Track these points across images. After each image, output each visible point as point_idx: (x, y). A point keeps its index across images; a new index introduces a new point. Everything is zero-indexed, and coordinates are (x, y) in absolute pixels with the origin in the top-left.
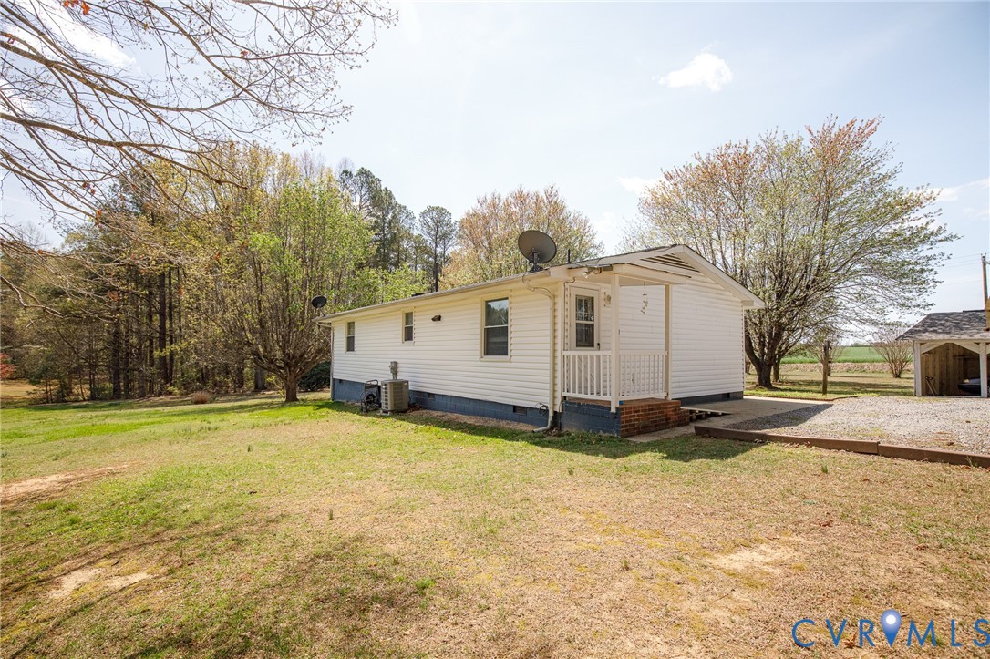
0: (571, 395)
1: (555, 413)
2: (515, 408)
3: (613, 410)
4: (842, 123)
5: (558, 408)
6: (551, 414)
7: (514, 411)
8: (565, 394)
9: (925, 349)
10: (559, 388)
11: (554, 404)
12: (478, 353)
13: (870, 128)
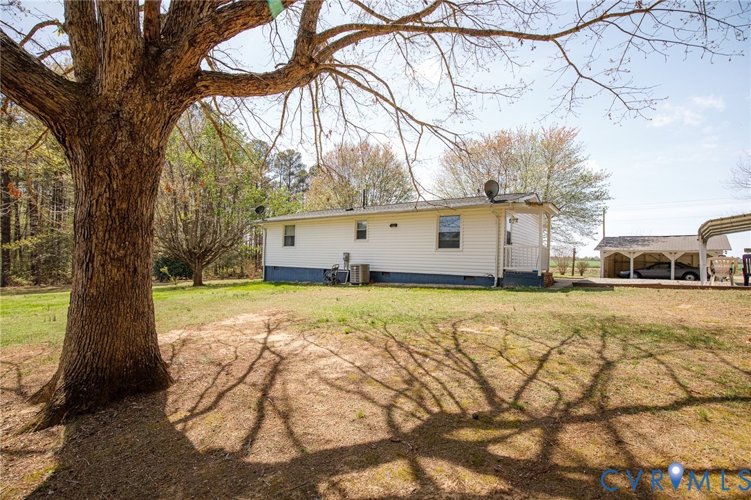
0: (509, 268)
1: (498, 278)
2: (465, 277)
3: (539, 274)
4: (560, 127)
5: (501, 276)
6: (496, 279)
7: (465, 279)
8: (505, 268)
9: (606, 255)
10: (501, 265)
11: (498, 274)
12: (435, 247)
13: (571, 135)
